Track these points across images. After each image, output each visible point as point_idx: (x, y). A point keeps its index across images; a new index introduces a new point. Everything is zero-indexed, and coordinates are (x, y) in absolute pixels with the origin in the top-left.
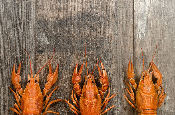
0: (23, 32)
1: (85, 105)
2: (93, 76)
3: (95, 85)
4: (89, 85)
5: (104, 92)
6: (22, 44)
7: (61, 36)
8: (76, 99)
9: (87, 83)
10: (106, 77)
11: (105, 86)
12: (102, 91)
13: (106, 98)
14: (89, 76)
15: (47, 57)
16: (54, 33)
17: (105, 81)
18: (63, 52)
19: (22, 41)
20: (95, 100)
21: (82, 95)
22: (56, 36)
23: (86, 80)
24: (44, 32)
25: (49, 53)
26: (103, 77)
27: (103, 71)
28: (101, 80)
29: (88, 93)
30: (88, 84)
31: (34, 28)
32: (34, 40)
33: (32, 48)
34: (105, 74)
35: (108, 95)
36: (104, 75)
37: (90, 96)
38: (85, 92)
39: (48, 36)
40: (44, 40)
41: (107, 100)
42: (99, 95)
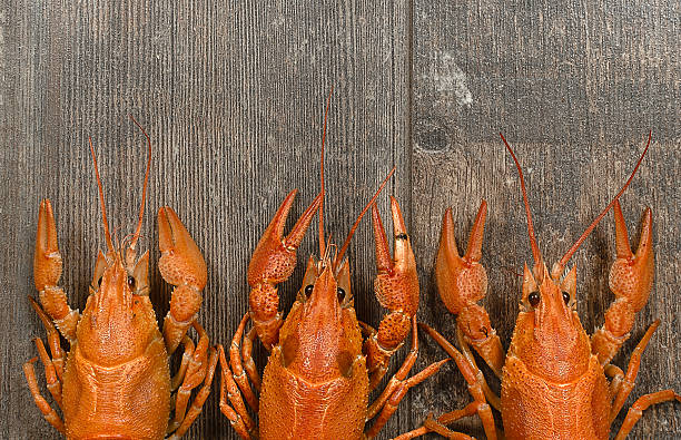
0: (349, 43)
1: (285, 400)
2: (343, 266)
3: (352, 310)
4: (320, 304)
5: (389, 347)
6: (344, 102)
7: (529, 64)
8: (251, 365)
9: (309, 294)
10: (408, 275)
11: (398, 319)
12: (379, 341)
13: (394, 381)
14: (324, 262)
15: (463, 166)
16: (499, 50)
17: (399, 295)
18: (541, 141)
19: (346, 89)
20: (338, 381)
21: (279, 348)
22: (507, 65)
23: (309, 279)
24: (450, 43)
25: (475, 147)
26: (392, 275)
27: (399, 243)
28: (383, 288)
29: (308, 346)
30: (313, 295)
31: (401, 26)
32: (401, 82)
33: (391, 122)
34: (407, 261)
35: (407, 364)
36: (401, 267)
37: (318, 357)
38: (294, 337)
39: (465, 67)
40: (451, 84)
41: (397, 389)
42: (361, 358)
